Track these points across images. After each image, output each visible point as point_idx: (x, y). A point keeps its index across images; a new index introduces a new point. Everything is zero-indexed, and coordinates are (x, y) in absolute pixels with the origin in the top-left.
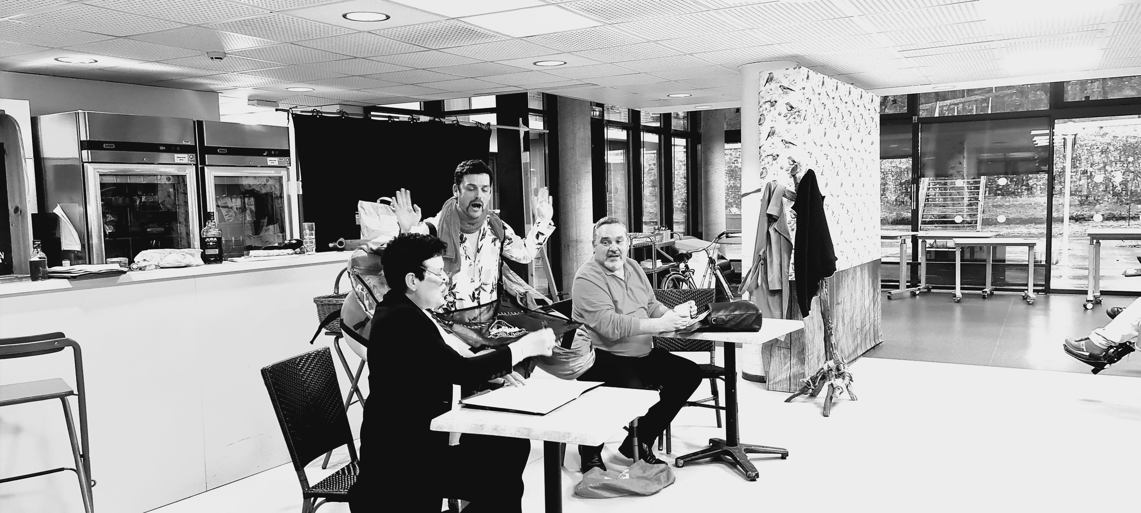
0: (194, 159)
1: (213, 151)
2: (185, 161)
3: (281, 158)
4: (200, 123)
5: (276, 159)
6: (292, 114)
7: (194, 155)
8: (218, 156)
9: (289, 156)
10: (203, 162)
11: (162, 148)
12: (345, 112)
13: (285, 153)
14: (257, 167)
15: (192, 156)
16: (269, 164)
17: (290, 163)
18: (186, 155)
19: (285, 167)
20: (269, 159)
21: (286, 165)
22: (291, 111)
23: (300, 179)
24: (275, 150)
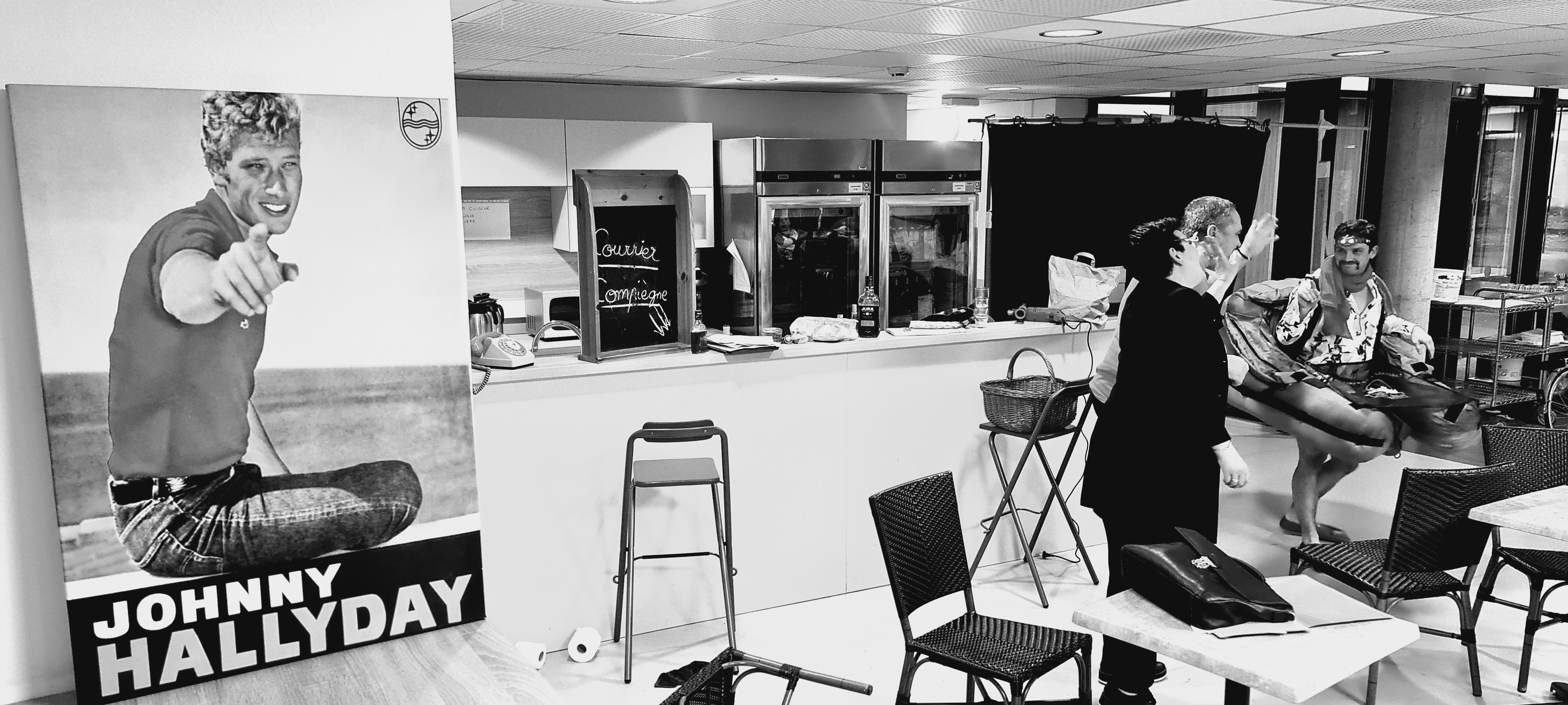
0: (869, 188)
1: (891, 176)
2: (860, 190)
3: (970, 182)
4: (879, 143)
5: (964, 183)
6: (988, 125)
7: (870, 183)
8: (896, 183)
9: (980, 179)
10: (879, 191)
11: (837, 176)
12: (1057, 117)
13: (976, 176)
14: (940, 194)
15: (868, 184)
16: (955, 190)
17: (980, 189)
18: (861, 184)
19: (975, 193)
20: (955, 184)
21: (975, 190)
22: (987, 122)
23: (991, 210)
24: (963, 172)
